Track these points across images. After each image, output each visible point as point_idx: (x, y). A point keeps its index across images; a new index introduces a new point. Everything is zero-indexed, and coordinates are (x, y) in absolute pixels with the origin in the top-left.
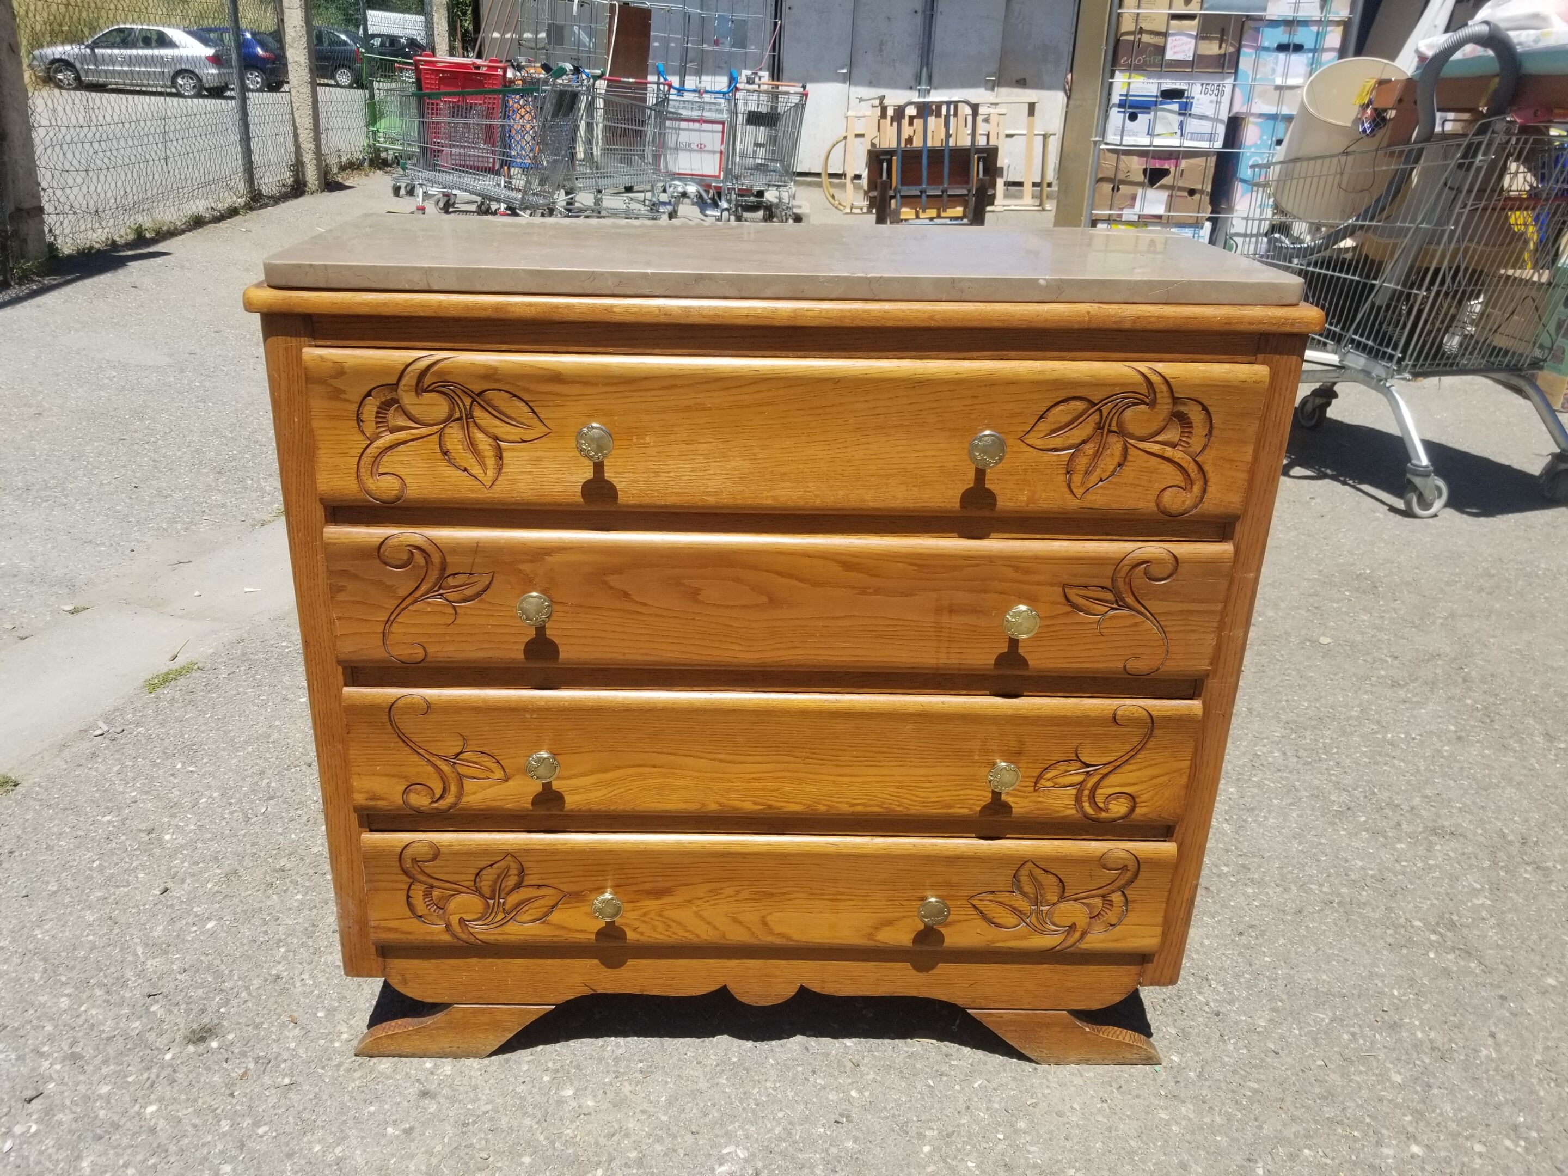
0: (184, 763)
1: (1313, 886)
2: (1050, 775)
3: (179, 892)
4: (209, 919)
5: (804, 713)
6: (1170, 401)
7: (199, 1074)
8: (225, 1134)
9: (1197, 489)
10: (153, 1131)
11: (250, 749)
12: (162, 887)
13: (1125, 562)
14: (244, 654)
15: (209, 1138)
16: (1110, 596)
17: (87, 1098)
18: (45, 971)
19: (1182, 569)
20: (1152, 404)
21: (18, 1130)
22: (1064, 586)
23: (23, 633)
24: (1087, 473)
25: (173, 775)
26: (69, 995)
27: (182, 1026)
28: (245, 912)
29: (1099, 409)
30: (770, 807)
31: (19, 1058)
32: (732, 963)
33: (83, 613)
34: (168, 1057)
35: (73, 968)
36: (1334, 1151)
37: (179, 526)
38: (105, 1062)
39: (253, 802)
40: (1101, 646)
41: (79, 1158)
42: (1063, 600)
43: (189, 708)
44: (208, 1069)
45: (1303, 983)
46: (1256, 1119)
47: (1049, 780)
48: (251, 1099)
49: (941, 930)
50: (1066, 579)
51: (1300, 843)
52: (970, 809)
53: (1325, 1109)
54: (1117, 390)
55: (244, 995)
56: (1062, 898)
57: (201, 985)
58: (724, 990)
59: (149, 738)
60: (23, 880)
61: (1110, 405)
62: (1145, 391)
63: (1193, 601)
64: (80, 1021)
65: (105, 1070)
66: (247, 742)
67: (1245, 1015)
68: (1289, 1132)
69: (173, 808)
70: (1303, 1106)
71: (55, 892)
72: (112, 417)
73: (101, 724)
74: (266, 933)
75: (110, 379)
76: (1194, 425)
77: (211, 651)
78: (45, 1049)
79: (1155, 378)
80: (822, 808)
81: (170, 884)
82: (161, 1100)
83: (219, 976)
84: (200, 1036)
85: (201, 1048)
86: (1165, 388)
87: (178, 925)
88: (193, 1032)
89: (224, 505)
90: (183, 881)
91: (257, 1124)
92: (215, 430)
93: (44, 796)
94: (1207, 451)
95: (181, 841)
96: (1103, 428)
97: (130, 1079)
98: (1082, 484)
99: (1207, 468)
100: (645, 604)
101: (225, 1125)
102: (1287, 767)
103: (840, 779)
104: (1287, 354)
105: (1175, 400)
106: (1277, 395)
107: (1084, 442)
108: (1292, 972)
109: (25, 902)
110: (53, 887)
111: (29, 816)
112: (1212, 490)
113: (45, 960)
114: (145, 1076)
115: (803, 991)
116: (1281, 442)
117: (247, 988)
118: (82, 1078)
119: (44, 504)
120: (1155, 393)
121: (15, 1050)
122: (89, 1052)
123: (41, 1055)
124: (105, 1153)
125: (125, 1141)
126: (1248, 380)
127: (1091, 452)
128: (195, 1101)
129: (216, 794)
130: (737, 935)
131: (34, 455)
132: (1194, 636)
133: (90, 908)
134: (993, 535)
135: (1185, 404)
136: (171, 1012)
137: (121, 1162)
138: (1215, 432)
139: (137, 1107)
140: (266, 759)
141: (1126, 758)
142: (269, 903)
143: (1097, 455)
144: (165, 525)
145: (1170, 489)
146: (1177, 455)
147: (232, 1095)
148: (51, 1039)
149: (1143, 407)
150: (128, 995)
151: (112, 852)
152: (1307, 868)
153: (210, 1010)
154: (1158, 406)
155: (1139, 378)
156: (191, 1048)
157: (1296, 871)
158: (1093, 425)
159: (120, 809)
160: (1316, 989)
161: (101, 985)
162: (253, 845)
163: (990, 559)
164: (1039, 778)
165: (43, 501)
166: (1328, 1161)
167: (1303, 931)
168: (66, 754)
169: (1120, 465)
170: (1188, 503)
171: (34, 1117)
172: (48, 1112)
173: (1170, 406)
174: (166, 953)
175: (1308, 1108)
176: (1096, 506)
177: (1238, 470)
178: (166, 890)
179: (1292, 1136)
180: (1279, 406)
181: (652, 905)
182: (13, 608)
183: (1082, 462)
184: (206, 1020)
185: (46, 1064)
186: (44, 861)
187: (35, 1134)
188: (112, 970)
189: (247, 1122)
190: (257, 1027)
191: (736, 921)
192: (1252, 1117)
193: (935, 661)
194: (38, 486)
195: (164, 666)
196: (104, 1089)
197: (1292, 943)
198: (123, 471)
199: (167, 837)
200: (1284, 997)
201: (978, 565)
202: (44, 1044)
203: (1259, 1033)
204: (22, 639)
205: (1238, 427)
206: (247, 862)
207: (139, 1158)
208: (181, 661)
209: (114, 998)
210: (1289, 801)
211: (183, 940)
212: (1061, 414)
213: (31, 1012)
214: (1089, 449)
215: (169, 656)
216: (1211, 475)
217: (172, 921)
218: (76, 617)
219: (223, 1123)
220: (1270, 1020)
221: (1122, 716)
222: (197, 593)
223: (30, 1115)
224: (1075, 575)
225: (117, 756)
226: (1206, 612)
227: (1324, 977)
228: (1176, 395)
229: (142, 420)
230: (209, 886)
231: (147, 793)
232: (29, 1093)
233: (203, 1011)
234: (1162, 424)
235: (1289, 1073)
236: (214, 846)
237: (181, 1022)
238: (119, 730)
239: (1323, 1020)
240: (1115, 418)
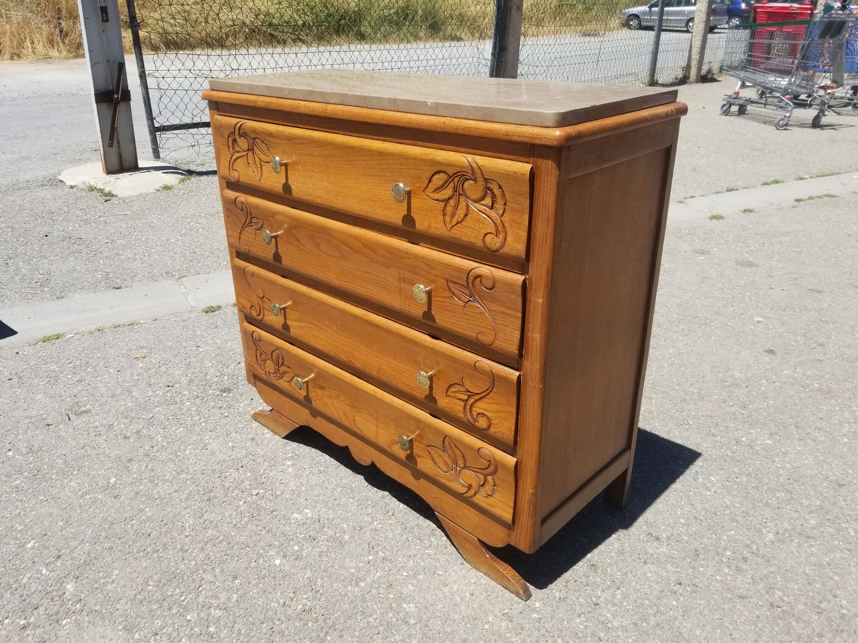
2: (453, 389)
5: (357, 317)
6: (483, 180)
9: (501, 236)
13: (471, 274)
16: (467, 292)
19: (498, 285)
20: (475, 180)
22: (447, 280)
24: (452, 217)
29: (453, 180)
30: (350, 361)
32: (349, 436)
40: (466, 321)
42: (447, 288)
47: (452, 392)
49: (417, 458)
50: (447, 276)
52: (421, 395)
54: (458, 169)
56: (465, 467)
58: (347, 447)
61: (457, 179)
62: (471, 172)
63: (506, 307)
76: (497, 197)
79: (474, 165)
80: (368, 370)
86: (479, 172)
94: (505, 214)
96: (456, 192)
98: (450, 222)
99: (505, 224)
100: (305, 246)
103: (373, 357)
104: (546, 159)
105: (486, 180)
106: (542, 185)
107: (449, 198)
112: (509, 239)
115: (373, 464)
116: (548, 216)
118: (186, 387)
120: (475, 174)
126: (518, 172)
127: (453, 204)
130: (345, 421)
132: (508, 330)
134: (421, 244)
135: (490, 183)
138: (508, 203)
141: (485, 394)
143: (456, 206)
145: (489, 235)
146: (493, 214)
149: (472, 182)
154: (478, 182)
155: (468, 165)
158: (452, 189)
163: (416, 257)
164: (448, 389)
169: (466, 215)
170: (498, 245)
173: (485, 183)
176: (456, 237)
177: (522, 230)
180: (544, 193)
181: (319, 391)
183: (449, 209)
191: (345, 413)
193: (399, 306)
201: (411, 258)
205: (518, 202)
212: (438, 179)
214: (452, 202)
216: (508, 230)
221: (478, 366)
224: (450, 275)
226: (513, 316)
228: (486, 177)
232: (171, 385)
234: (483, 194)
240: (461, 187)
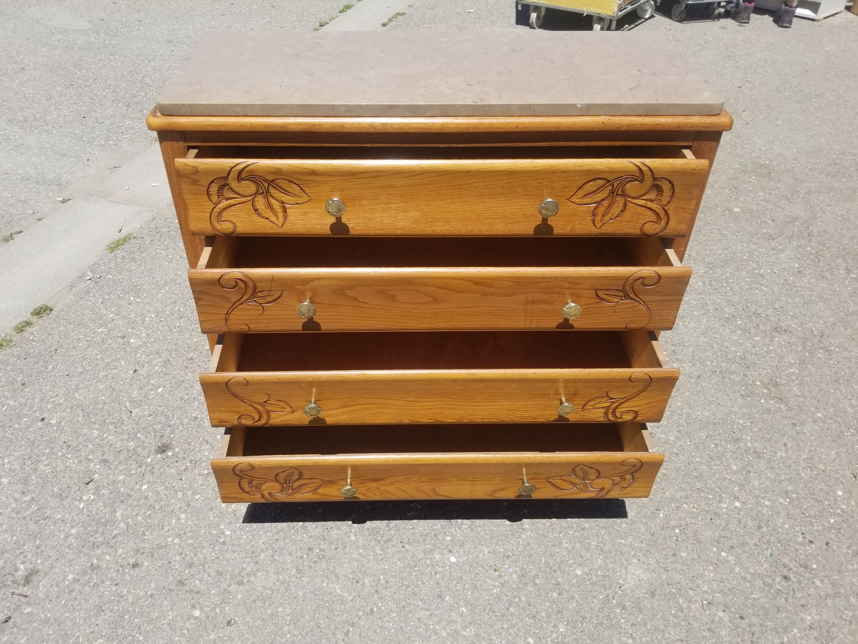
0: (134, 297)
1: (708, 363)
3: (142, 372)
4: (159, 387)
6: (652, 179)
7: (164, 469)
8: (180, 499)
9: (663, 223)
10: (146, 498)
11: (167, 288)
12: (134, 369)
14: (157, 228)
15: (173, 501)
17: (114, 482)
18: (84, 416)
20: (642, 181)
21: (85, 498)
23: (39, 216)
24: (604, 215)
25: (130, 304)
26: (97, 429)
27: (153, 444)
28: (176, 383)
29: (612, 184)
31: (79, 462)
33: (69, 203)
34: (149, 460)
35: (97, 415)
36: (698, 505)
37: (111, 143)
38: (120, 463)
39: (172, 320)
41: (115, 511)
43: (133, 263)
44: (168, 466)
45: (695, 417)
46: (663, 489)
48: (190, 481)
51: (705, 338)
53: (697, 484)
54: (623, 174)
55: (181, 427)
57: (160, 423)
59: (114, 281)
60: (65, 366)
61: (618, 182)
62: (638, 175)
64: (105, 442)
65: (120, 468)
66: (165, 284)
67: (664, 434)
68: (678, 496)
69: (132, 323)
70: (686, 482)
71: (81, 373)
72: (64, 69)
73: (89, 273)
74: (187, 394)
75: (59, 41)
76: (664, 191)
77: (139, 226)
78: (90, 457)
79: (644, 168)
81: (137, 368)
82: (148, 482)
83: (167, 417)
84: (163, 449)
85: (164, 456)
86: (649, 173)
87: (144, 391)
88: (159, 447)
89: (133, 128)
90: (143, 366)
91: (194, 494)
92: (122, 76)
93: (67, 317)
94: (670, 204)
95: (139, 343)
96: (614, 193)
97: (133, 472)
98: (601, 221)
99: (669, 212)
101: (180, 495)
102: (704, 291)
105: (655, 179)
107: (603, 200)
108: (690, 411)
109: (67, 378)
110: (80, 370)
111: (62, 329)
112: (671, 223)
113: (83, 410)
114: (140, 470)
117: (182, 424)
118: (110, 472)
119: (36, 131)
120: (644, 175)
121: (77, 458)
122: (111, 459)
123: (89, 460)
124: (127, 509)
125: (135, 503)
126: (696, 168)
127: (606, 205)
128: (164, 482)
129: (153, 316)
131: (25, 97)
133: (100, 381)
135: (660, 180)
136: (147, 437)
137: (134, 514)
138: (675, 195)
139: (138, 486)
140: (176, 295)
142: (187, 378)
143: (610, 206)
144: (103, 142)
145: (649, 223)
146: (654, 206)
147: (181, 479)
148: (92, 452)
149: (636, 182)
150: (125, 428)
151: (106, 350)
152: (706, 352)
153: (165, 436)
154: (645, 182)
155: (635, 168)
156: (159, 456)
157: (700, 354)
158: (608, 192)
159: (106, 324)
160: (701, 420)
161: (112, 423)
162: (176, 344)
165: (35, 129)
166: (695, 510)
167: (699, 388)
168: (74, 291)
169: (622, 211)
170: (658, 230)
171: (91, 492)
172: (97, 489)
173: (652, 182)
174: (141, 406)
175: (689, 483)
176: (607, 232)
177: (686, 213)
178: (136, 371)
179: (679, 498)
182: (31, 200)
183: (601, 210)
184: (164, 441)
185: (92, 465)
186: (73, 355)
187: (93, 500)
188: (116, 415)
189: (190, 493)
190: (189, 444)
192: (661, 488)
194: (31, 119)
195: (117, 236)
196: (121, 477)
197: (693, 395)
198: (75, 106)
199: (132, 341)
200: (685, 424)
202: (90, 455)
203: (670, 444)
204: (40, 220)
205: (688, 192)
206: (173, 354)
207: (142, 511)
208: (124, 233)
209: (119, 430)
210: (702, 313)
211: (148, 399)
212: (592, 186)
213: (81, 438)
214: (606, 203)
215: (118, 230)
216: (671, 216)
217: (141, 388)
218: (66, 205)
219: (179, 493)
220: (676, 437)
222: (126, 188)
223: (89, 490)
225: (100, 293)
227: (706, 414)
228: (655, 177)
229: (80, 70)
230: (157, 368)
231: (118, 315)
232: (87, 480)
233: (162, 436)
234: (647, 191)
235: (682, 465)
236: (156, 346)
237: (153, 442)
238: (98, 277)
239: (702, 437)
240: (621, 188)
